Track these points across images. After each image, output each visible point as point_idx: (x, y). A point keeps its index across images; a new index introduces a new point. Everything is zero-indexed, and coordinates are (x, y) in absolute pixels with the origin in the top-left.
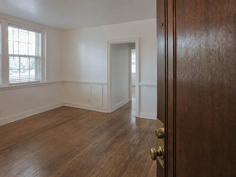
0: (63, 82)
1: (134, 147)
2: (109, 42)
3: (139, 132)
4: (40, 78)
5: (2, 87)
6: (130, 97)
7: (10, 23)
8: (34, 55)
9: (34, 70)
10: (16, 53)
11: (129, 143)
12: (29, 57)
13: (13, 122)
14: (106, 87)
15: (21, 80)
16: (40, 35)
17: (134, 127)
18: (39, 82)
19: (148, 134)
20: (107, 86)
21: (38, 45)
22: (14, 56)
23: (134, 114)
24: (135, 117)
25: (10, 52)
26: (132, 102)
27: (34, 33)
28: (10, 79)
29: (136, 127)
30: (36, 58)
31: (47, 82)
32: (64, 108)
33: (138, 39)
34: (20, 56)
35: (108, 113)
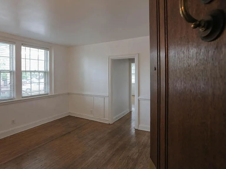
0: (69, 94)
1: (132, 161)
2: (110, 57)
3: (138, 145)
4: (48, 91)
5: (16, 100)
6: (130, 108)
7: (23, 43)
8: (43, 70)
9: (43, 83)
10: (28, 69)
11: (128, 156)
12: (39, 72)
13: (25, 131)
14: (107, 100)
15: (32, 93)
16: (48, 51)
17: (134, 140)
18: (47, 94)
19: (146, 148)
20: (108, 98)
21: (46, 61)
22: (26, 71)
23: (134, 125)
24: (134, 129)
25: (23, 69)
26: (132, 112)
27: (43, 51)
28: (23, 93)
29: (135, 140)
30: (45, 72)
31: (55, 94)
32: (69, 118)
33: (137, 55)
34: (31, 72)
35: (109, 124)
